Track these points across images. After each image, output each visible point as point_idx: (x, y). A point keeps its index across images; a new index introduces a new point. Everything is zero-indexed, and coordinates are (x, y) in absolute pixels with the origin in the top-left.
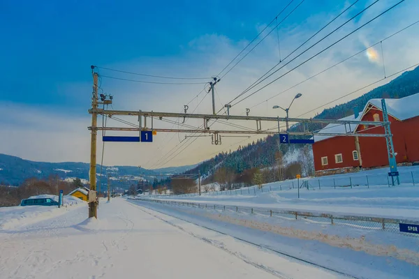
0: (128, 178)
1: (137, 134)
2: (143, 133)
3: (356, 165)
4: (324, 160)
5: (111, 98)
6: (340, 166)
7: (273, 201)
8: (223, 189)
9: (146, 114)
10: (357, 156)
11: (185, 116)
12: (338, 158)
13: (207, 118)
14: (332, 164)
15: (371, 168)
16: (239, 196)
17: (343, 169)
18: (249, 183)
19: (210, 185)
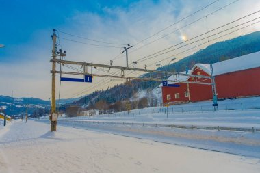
1: (82, 77)
2: (86, 76)
3: (186, 100)
4: (168, 97)
5: (65, 52)
6: (177, 100)
7: (151, 120)
8: (101, 113)
9: (87, 65)
10: (188, 95)
11: (110, 67)
12: (177, 96)
13: (123, 69)
14: (173, 99)
15: (195, 102)
17: (179, 102)
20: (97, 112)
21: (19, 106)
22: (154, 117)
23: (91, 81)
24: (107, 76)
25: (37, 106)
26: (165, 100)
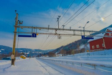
0: (37, 52)
2: (33, 34)
3: (103, 48)
4: (93, 47)
5: (22, 22)
6: (98, 48)
8: (63, 56)
10: (104, 45)
11: (48, 29)
12: (98, 46)
13: (56, 30)
14: (96, 48)
15: (109, 49)
16: (67, 58)
17: (99, 50)
18: (70, 54)
19: (59, 55)
20: (61, 55)
21: (33, 52)
22: (81, 57)
23: (36, 37)
24: (46, 34)
25: (40, 53)
26: (91, 49)
